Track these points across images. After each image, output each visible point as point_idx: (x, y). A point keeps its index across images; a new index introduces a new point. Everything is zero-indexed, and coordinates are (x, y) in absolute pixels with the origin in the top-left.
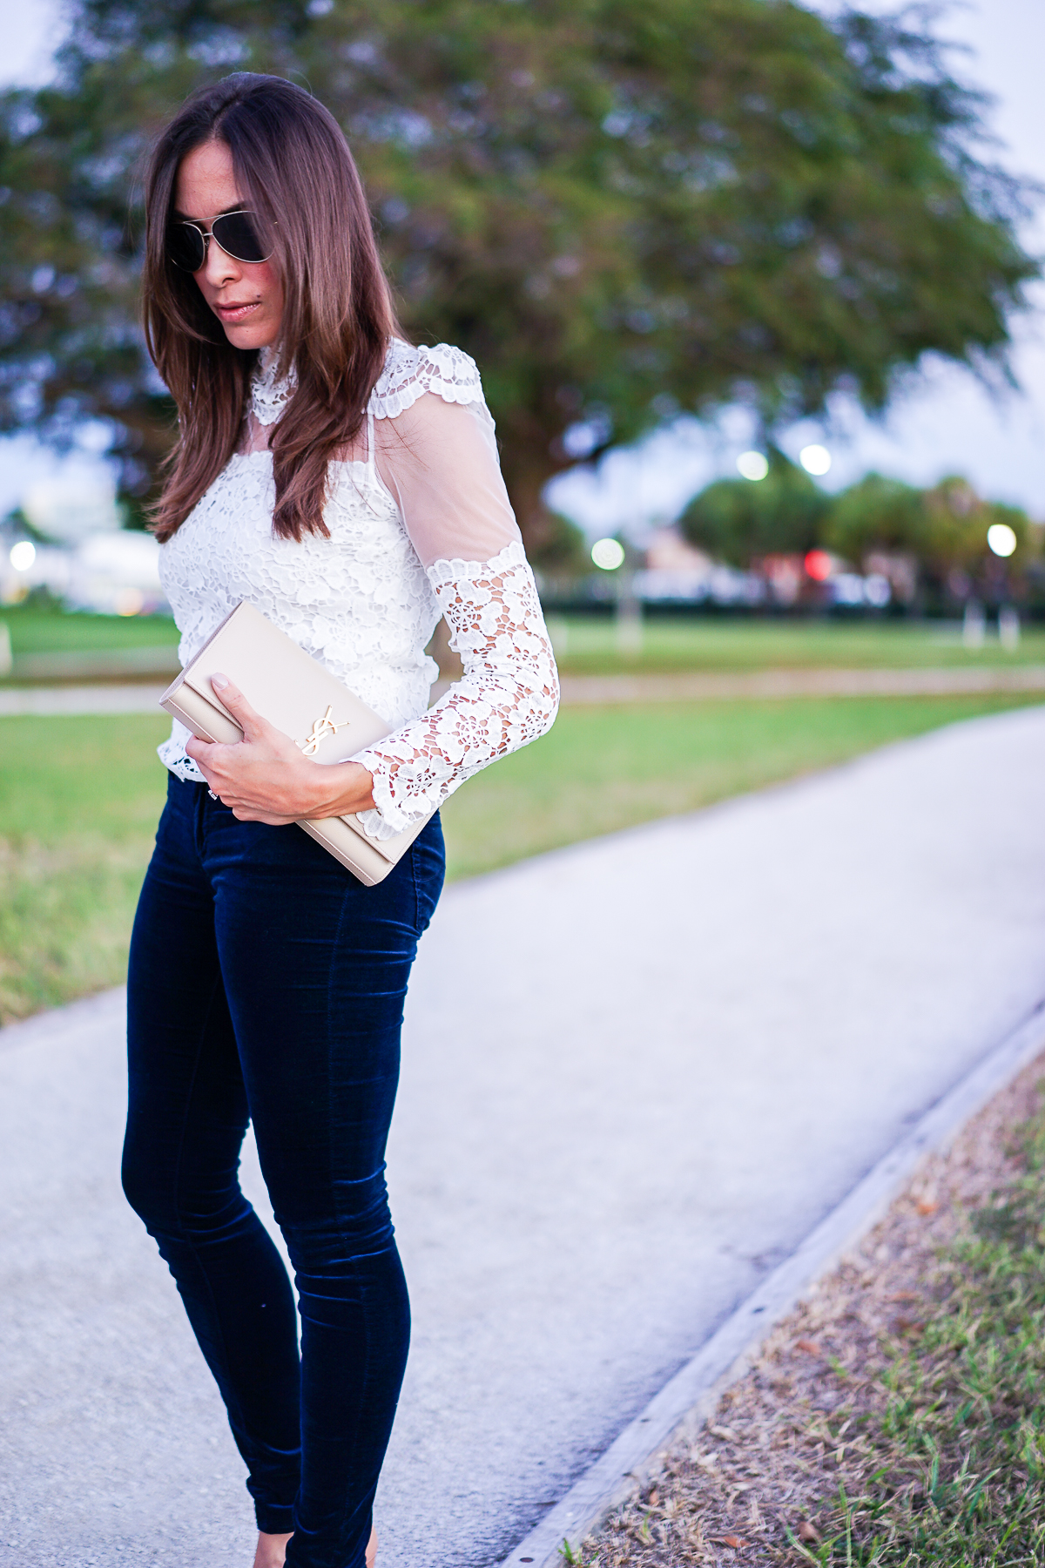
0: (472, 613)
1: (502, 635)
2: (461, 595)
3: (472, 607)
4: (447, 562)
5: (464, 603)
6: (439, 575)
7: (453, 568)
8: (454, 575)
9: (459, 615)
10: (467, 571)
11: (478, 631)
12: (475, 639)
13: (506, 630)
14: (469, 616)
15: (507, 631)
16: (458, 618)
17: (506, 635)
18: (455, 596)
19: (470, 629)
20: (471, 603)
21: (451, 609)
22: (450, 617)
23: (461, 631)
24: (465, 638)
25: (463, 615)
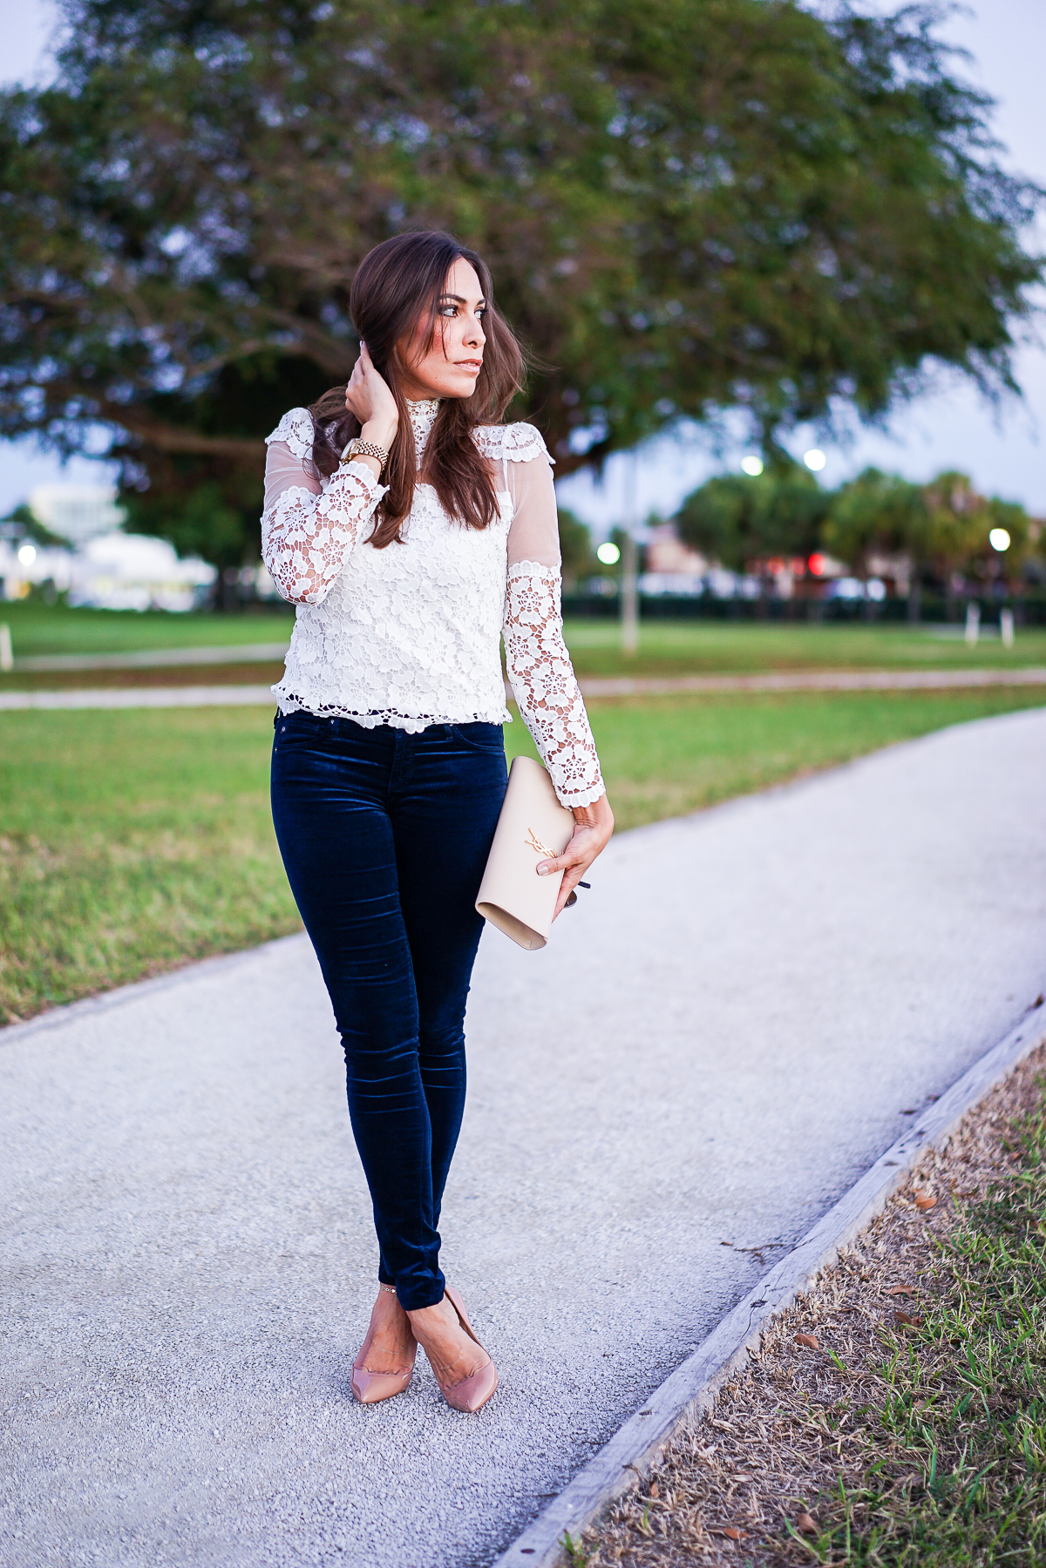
0: (536, 600)
1: (551, 618)
2: (532, 586)
3: (537, 596)
4: (530, 561)
5: (533, 593)
6: (523, 569)
7: (532, 567)
8: (532, 571)
9: (526, 599)
10: (540, 571)
11: (537, 613)
12: (534, 617)
13: (553, 616)
14: (533, 602)
16: (525, 601)
18: (529, 586)
19: (533, 610)
20: (537, 592)
21: (522, 595)
22: (519, 599)
23: (526, 611)
24: (528, 616)
25: (529, 600)
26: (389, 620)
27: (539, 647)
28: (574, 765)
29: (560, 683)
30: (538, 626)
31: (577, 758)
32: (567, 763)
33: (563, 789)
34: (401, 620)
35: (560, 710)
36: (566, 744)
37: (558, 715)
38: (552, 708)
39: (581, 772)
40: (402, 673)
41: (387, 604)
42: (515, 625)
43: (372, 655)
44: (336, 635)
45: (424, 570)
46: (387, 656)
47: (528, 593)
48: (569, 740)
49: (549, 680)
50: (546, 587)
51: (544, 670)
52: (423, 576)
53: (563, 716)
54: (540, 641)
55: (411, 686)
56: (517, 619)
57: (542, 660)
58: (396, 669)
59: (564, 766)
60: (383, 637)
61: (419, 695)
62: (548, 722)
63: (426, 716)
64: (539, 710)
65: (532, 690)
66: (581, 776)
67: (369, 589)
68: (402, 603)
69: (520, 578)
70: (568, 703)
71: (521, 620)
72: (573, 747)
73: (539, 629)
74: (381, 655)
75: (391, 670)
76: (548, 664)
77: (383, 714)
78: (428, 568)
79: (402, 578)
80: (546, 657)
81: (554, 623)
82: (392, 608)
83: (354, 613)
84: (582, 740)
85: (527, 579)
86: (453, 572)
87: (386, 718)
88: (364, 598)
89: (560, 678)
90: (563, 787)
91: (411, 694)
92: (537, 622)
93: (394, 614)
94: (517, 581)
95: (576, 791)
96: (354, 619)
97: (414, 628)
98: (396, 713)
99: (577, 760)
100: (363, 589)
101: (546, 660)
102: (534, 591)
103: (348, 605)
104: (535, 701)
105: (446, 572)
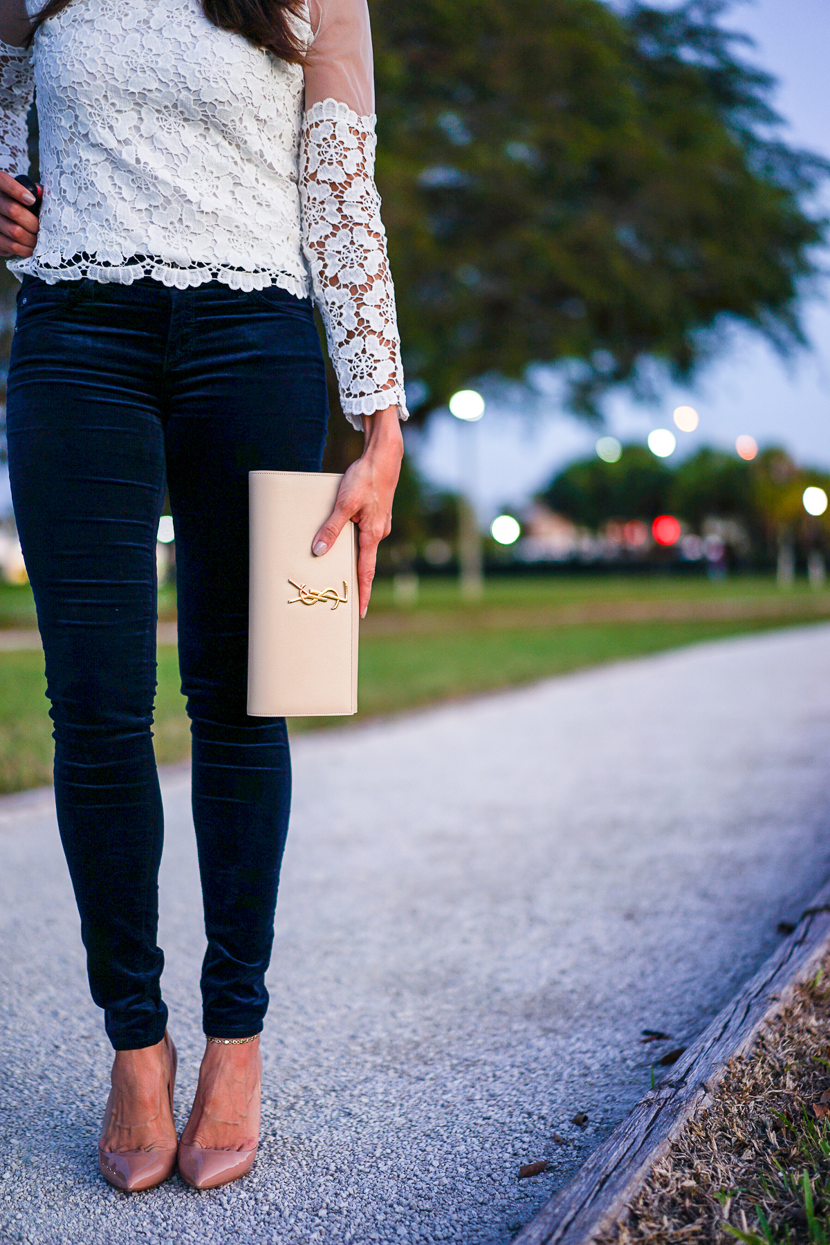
0: (340, 152)
1: (358, 177)
2: (336, 133)
3: (342, 147)
4: (335, 102)
5: (337, 141)
6: (323, 111)
7: (337, 109)
8: (337, 115)
9: (328, 149)
10: (347, 117)
11: (341, 168)
12: (336, 173)
13: (362, 174)
14: (337, 153)
15: (363, 176)
16: (326, 152)
17: (361, 178)
18: (332, 133)
19: (335, 164)
20: (342, 143)
21: (323, 143)
22: (318, 150)
23: (326, 164)
24: (328, 170)
25: (332, 151)
26: (139, 142)
27: (340, 210)
28: (363, 361)
29: (359, 255)
30: (340, 184)
31: (368, 353)
32: (354, 359)
33: (347, 392)
34: (156, 144)
35: (354, 289)
36: (357, 333)
37: (350, 295)
38: (346, 286)
39: (371, 371)
40: (165, 208)
41: (135, 122)
42: (311, 183)
43: (123, 187)
44: (76, 165)
45: (182, 80)
46: (143, 187)
47: (330, 141)
48: (361, 328)
49: (346, 252)
50: (355, 137)
51: (341, 240)
52: (181, 86)
53: (357, 296)
54: (341, 203)
55: (177, 225)
56: (313, 176)
57: (340, 226)
58: (156, 204)
59: (351, 361)
60: (133, 162)
61: (189, 238)
62: (338, 304)
63: (201, 265)
64: (330, 289)
65: (325, 266)
66: (370, 375)
67: (111, 101)
68: (155, 120)
69: (322, 121)
70: (366, 281)
71: (320, 177)
72: (364, 338)
73: (340, 188)
74: (135, 186)
75: (150, 205)
76: (347, 230)
77: (144, 263)
78: (187, 76)
79: (153, 88)
80: (348, 223)
81: (364, 184)
82: (142, 127)
83: (93, 135)
84: (378, 330)
85: (330, 123)
86: (222, 83)
87: (148, 268)
88: (105, 114)
89: (362, 250)
90: (348, 389)
91: (178, 236)
92: (340, 178)
93: (145, 135)
94: (317, 125)
95: (362, 394)
96: (94, 142)
97: (174, 153)
98: (160, 262)
99: (367, 355)
100: (103, 102)
101: (345, 226)
102: (338, 139)
103: (85, 124)
104: (326, 278)
105: (212, 83)
